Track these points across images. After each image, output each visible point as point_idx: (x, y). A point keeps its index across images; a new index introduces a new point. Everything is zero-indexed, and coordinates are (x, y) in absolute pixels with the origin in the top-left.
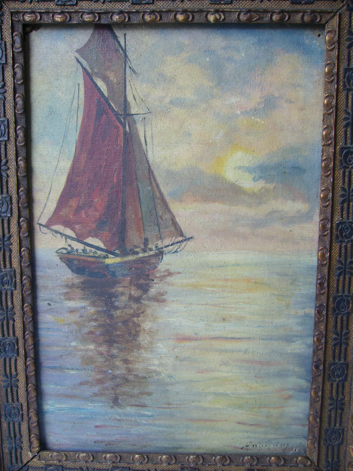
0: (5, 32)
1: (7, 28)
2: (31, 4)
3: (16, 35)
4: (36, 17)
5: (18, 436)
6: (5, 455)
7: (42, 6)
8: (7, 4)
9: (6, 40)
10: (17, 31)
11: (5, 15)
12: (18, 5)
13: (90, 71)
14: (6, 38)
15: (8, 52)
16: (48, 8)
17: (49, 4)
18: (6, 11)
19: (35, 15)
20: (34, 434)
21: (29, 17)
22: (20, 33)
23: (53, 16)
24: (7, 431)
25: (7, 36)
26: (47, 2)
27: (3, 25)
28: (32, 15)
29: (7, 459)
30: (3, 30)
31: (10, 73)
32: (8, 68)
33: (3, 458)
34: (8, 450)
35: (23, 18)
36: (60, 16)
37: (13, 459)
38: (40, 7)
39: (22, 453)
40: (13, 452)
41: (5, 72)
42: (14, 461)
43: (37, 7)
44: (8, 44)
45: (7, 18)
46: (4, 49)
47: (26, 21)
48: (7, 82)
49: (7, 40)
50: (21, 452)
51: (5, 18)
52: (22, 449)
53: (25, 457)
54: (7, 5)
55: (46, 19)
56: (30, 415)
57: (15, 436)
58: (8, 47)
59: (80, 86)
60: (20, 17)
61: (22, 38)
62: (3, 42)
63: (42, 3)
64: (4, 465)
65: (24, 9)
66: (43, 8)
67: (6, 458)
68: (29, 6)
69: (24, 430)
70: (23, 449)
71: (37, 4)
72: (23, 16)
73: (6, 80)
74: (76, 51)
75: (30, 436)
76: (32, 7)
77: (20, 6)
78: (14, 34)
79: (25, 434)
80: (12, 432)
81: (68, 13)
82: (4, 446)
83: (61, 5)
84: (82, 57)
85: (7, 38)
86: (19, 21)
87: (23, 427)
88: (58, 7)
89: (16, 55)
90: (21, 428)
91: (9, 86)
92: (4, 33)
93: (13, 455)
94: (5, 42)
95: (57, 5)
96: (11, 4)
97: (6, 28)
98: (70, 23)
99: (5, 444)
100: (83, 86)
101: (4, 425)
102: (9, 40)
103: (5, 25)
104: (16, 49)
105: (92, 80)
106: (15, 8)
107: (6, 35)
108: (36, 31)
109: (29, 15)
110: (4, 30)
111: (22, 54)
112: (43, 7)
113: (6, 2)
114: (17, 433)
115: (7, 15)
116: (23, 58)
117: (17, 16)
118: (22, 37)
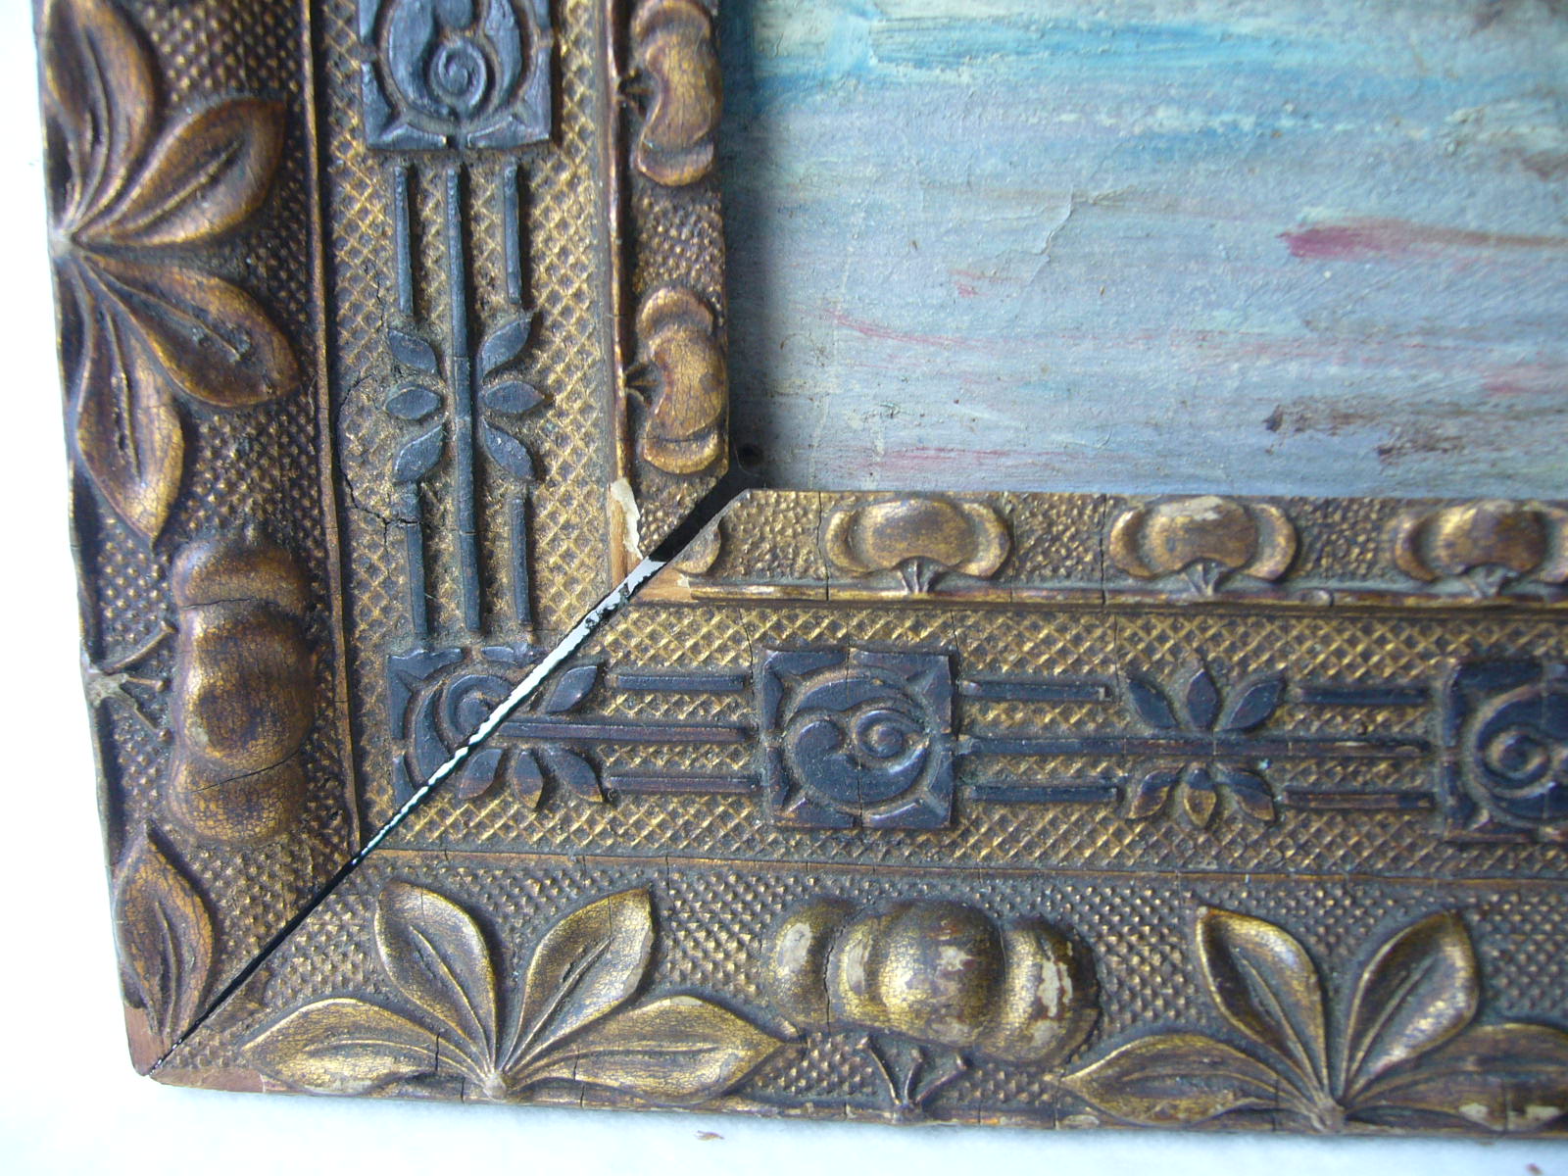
5: (503, 325)
6: (366, 546)
20: (673, 285)
24: (397, 275)
29: (388, 583)
33: (347, 575)
34: (400, 482)
37: (446, 586)
39: (543, 514)
40: (453, 506)
42: (455, 608)
50: (529, 509)
52: (538, 468)
53: (568, 556)
56: (644, 55)
57: (473, 330)
64: (352, 654)
67: (372, 570)
69: (564, 252)
70: (554, 466)
75: (631, 301)
79: (578, 296)
80: (443, 284)
82: (353, 444)
87: (556, 217)
90: (539, 239)
93: (451, 542)
99: (367, 426)
101: (364, 212)
114: (497, 299)
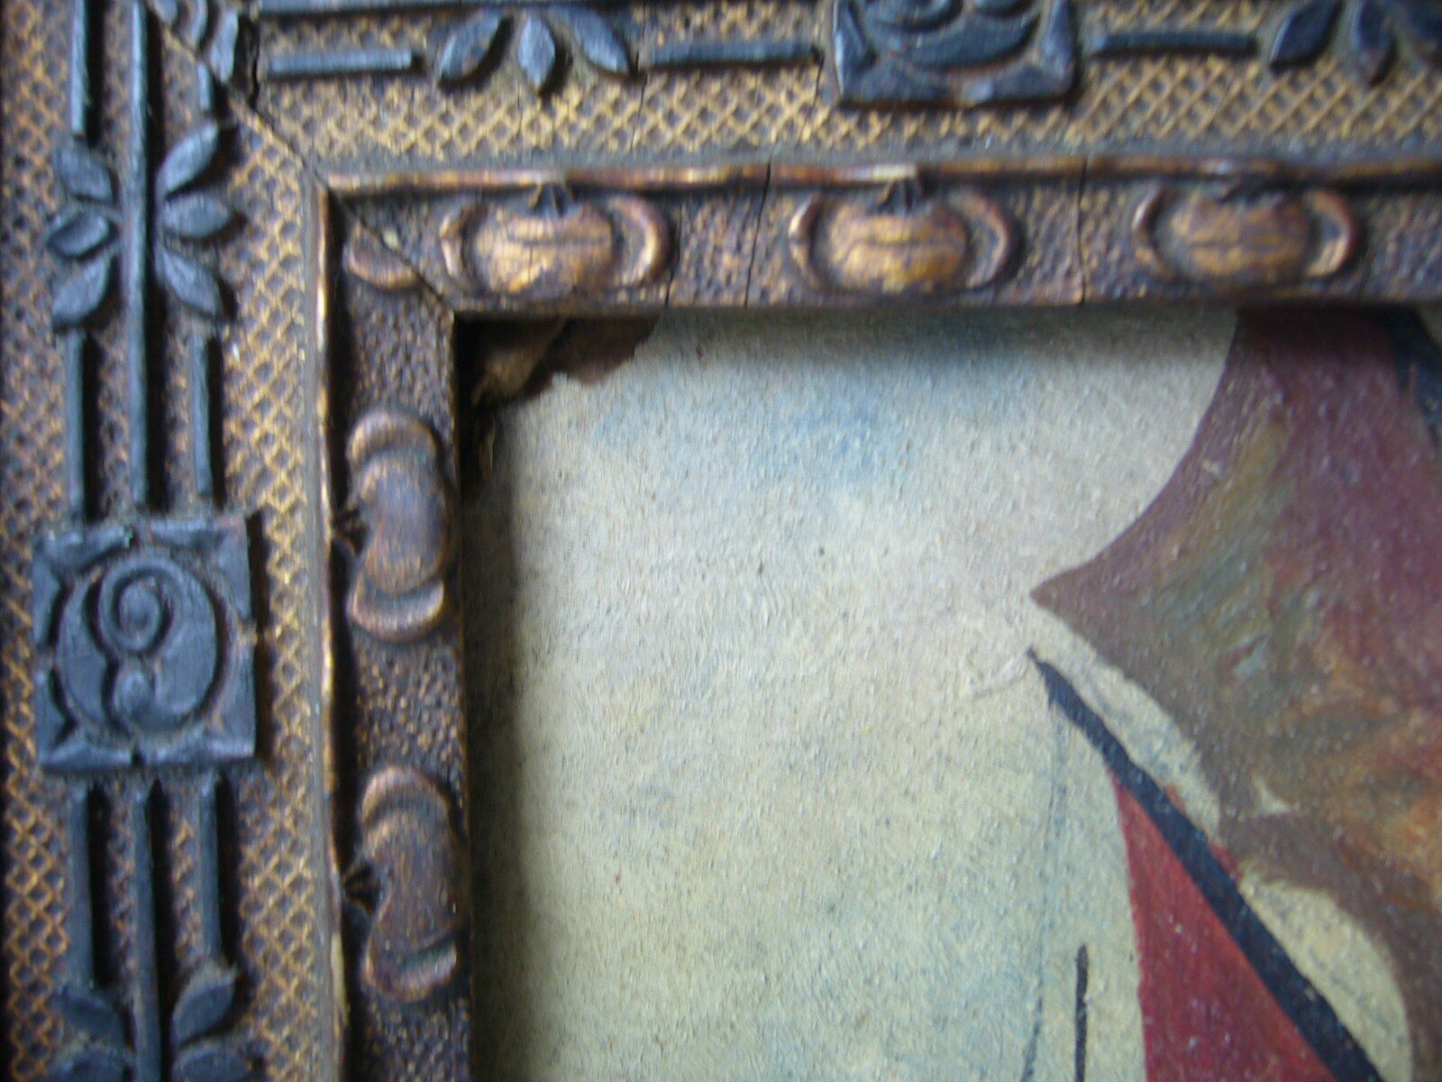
0: (262, 406)
1: (278, 365)
2: (547, 106)
3: (378, 447)
4: (619, 242)
7: (671, 118)
8: (293, 112)
9: (265, 497)
10: (393, 405)
11: (257, 234)
12: (411, 120)
13: (1201, 805)
14: (264, 476)
15: (287, 634)
16: (743, 145)
17: (755, 98)
18: (270, 184)
19: (611, 219)
21: (530, 243)
22: (428, 424)
23: (815, 228)
25: (281, 458)
26: (735, 81)
27: (234, 338)
28: (575, 217)
30: (232, 392)
31: (300, 865)
32: (279, 802)
35: (468, 259)
36: (891, 228)
38: (653, 133)
41: (250, 852)
43: (619, 134)
44: (280, 539)
45: (287, 263)
46: (238, 606)
47: (503, 291)
48: (272, 959)
49: (282, 493)
51: (256, 265)
54: (288, 126)
55: (727, 259)
58: (285, 577)
59: (1096, 983)
60: (428, 243)
61: (443, 481)
62: (234, 522)
63: (680, 89)
65: (467, 162)
66: (692, 146)
68: (533, 125)
71: (617, 106)
72: (467, 231)
73: (255, 941)
74: (1043, 596)
76: (567, 140)
77: (429, 134)
78: (360, 436)
81: (997, 185)
83: (894, 108)
84: (1112, 655)
85: (282, 477)
86: (419, 288)
88: (863, 125)
89: (372, 667)
91: (289, 1011)
92: (246, 425)
94: (255, 523)
95: (847, 105)
96: (327, 110)
97: (265, 368)
98: (1010, 294)
100: (1134, 979)
102: (298, 491)
103: (263, 336)
104: (376, 598)
105: (1228, 905)
106: (372, 157)
107: (266, 439)
108: (586, 380)
109: (536, 228)
110: (250, 388)
111: (448, 652)
112: (690, 132)
113: (276, 100)
115: (287, 229)
116: (452, 700)
117: (391, 239)
118: (452, 461)
